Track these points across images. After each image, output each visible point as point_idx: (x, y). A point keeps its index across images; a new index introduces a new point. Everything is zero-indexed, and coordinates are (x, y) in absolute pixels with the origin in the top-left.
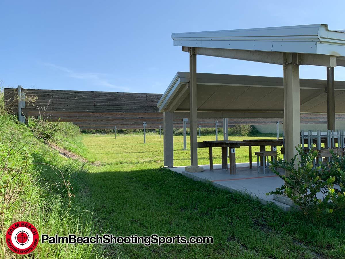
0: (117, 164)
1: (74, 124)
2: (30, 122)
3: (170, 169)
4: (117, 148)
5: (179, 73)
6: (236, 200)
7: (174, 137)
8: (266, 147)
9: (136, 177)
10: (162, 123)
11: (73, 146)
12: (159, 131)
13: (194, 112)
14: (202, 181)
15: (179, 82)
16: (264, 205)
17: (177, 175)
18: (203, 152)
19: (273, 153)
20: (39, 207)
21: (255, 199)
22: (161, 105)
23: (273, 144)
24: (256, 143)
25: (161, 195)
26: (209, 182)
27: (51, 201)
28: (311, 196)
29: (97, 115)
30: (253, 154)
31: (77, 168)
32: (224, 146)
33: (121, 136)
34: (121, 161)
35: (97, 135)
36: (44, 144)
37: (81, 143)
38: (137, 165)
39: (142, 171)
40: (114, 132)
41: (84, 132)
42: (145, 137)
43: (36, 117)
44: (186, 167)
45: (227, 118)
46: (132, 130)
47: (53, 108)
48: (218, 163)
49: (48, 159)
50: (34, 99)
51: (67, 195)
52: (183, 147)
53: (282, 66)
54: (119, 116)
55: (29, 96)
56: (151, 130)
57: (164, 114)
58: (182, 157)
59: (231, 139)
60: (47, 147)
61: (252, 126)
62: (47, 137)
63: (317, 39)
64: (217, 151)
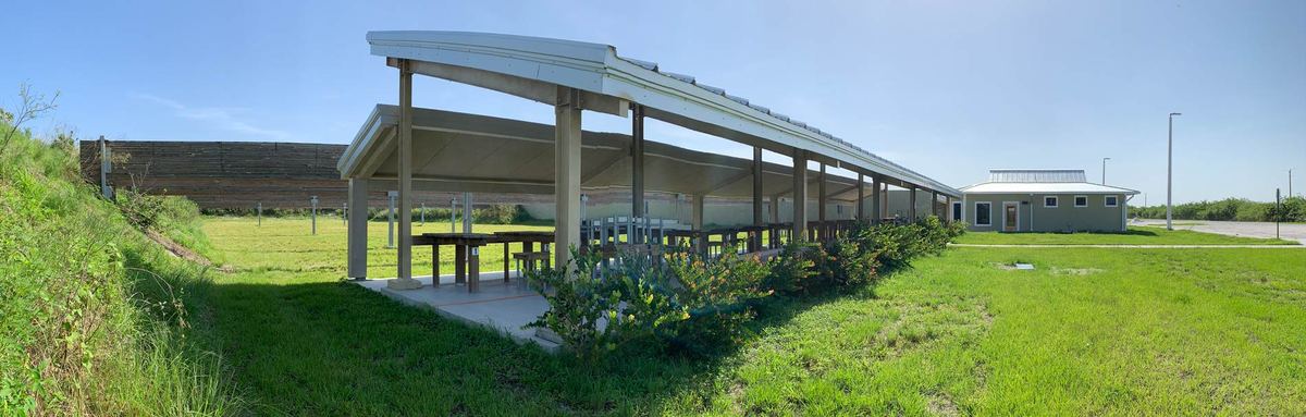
0: (262, 270)
1: (189, 198)
2: (121, 196)
3: (360, 283)
4: (261, 243)
5: (378, 106)
6: (473, 339)
7: (369, 223)
8: (534, 244)
9: (296, 297)
10: (346, 199)
11: (187, 237)
12: (342, 213)
13: (406, 179)
14: (418, 306)
15: (378, 123)
16: (518, 346)
17: (370, 294)
18: (422, 253)
19: (545, 254)
20: (134, 341)
21: (505, 336)
22: (344, 166)
23: (545, 239)
24: (516, 237)
25: (339, 331)
26: (429, 306)
27: (152, 330)
28: (589, 326)
29: (226, 183)
30: (511, 256)
31: (195, 276)
32: (460, 242)
33: (270, 221)
34: (270, 264)
35: (227, 217)
36: (141, 234)
37: (200, 232)
38: (299, 274)
39: (307, 285)
40: (256, 213)
41: (204, 212)
42: (314, 223)
43: (129, 189)
44: (389, 281)
45: (471, 194)
46: (292, 211)
47: (155, 173)
48: (448, 273)
49: (147, 259)
50: (124, 158)
51: (178, 324)
52: (387, 244)
53: (553, 107)
54: (267, 185)
55: (117, 153)
56: (326, 211)
57: (351, 183)
58: (384, 262)
59: (479, 229)
60: (146, 239)
61: (520, 208)
62: (145, 222)
63: (603, 70)
64: (448, 252)
